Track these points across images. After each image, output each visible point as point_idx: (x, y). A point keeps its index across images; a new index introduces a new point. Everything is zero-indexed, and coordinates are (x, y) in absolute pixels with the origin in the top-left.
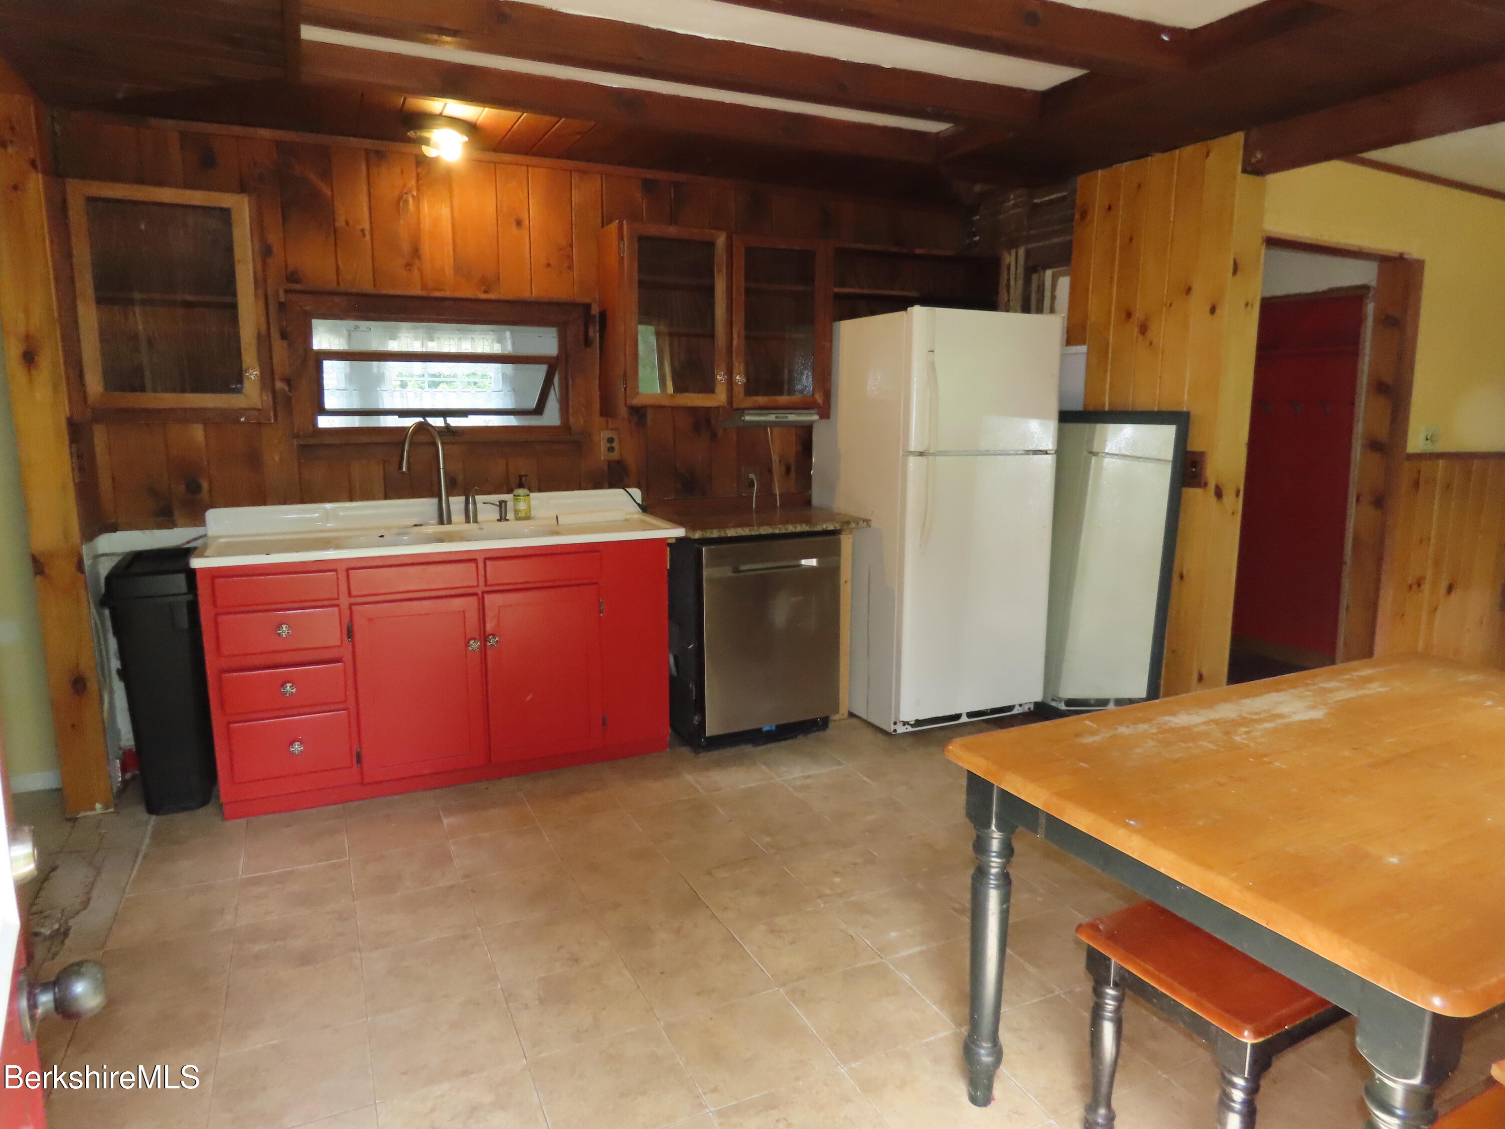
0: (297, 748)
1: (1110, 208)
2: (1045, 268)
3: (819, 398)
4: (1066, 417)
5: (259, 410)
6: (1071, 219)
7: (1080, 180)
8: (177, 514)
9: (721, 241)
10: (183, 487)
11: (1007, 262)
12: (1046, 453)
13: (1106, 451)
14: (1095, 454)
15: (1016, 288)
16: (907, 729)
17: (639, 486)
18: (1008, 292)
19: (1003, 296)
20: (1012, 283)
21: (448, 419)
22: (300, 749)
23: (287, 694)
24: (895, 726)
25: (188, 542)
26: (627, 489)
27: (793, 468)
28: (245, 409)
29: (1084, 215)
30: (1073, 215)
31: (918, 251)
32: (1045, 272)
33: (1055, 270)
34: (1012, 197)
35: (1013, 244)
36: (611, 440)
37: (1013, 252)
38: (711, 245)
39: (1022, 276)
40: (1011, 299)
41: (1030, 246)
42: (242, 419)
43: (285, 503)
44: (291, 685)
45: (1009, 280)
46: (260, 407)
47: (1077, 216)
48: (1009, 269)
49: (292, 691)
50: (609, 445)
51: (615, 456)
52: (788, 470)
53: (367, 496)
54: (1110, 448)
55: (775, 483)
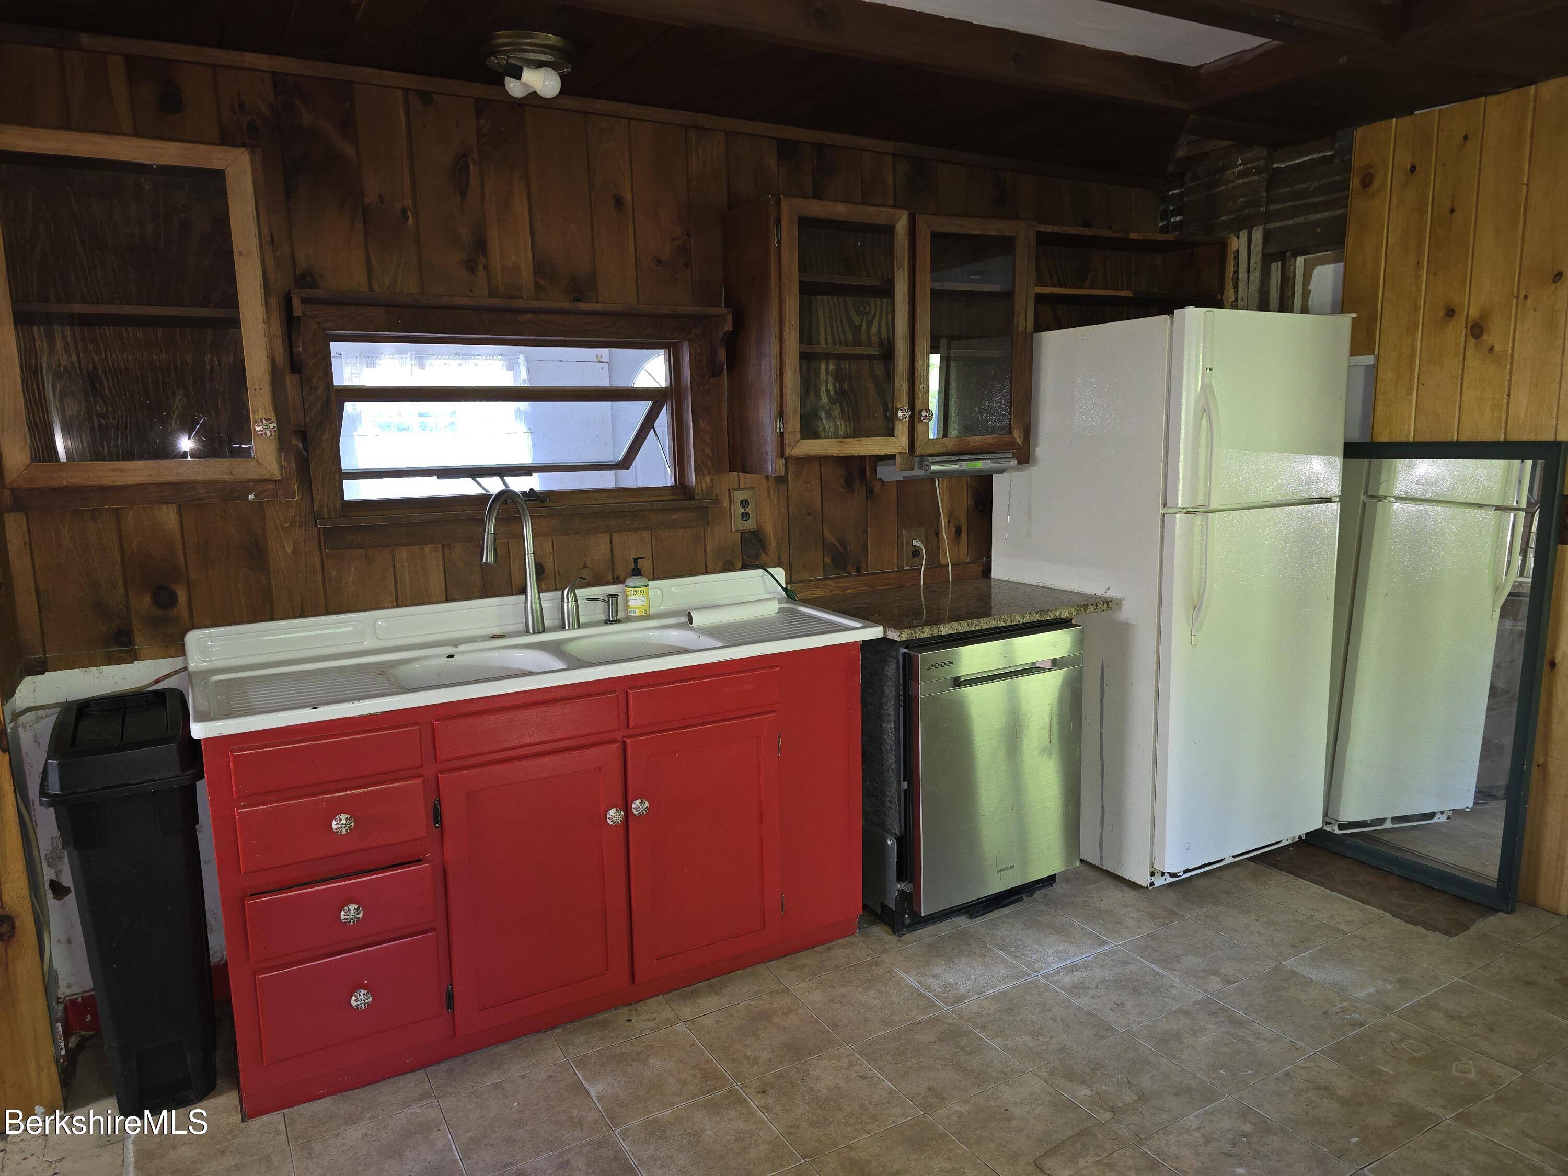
0: (360, 999)
1: (1413, 169)
2: (1295, 255)
3: (1017, 436)
4: (1352, 451)
5: (276, 481)
6: (1344, 186)
7: (1359, 132)
8: (138, 638)
9: (902, 225)
10: (147, 599)
11: (1234, 248)
12: (1328, 500)
13: (1396, 493)
14: (1379, 499)
15: (1249, 283)
16: (1165, 879)
17: (779, 565)
18: (1236, 287)
19: (1230, 294)
20: (1242, 275)
21: (507, 479)
22: (366, 1001)
23: (350, 921)
24: (1153, 878)
25: (157, 681)
26: (769, 569)
27: (964, 529)
28: (255, 481)
29: (1367, 180)
30: (1348, 180)
31: (1133, 236)
32: (1296, 259)
33: (1306, 257)
34: (1240, 162)
35: (1244, 223)
36: (744, 503)
37: (1244, 235)
38: (889, 230)
39: (1259, 267)
40: (1240, 296)
41: (1271, 226)
42: (251, 497)
43: (302, 616)
44: (356, 906)
45: (1236, 272)
46: (278, 477)
47: (1355, 182)
48: (1236, 258)
49: (358, 916)
50: (742, 510)
51: (749, 524)
52: (958, 532)
53: (420, 598)
54: (1400, 488)
55: (944, 551)
